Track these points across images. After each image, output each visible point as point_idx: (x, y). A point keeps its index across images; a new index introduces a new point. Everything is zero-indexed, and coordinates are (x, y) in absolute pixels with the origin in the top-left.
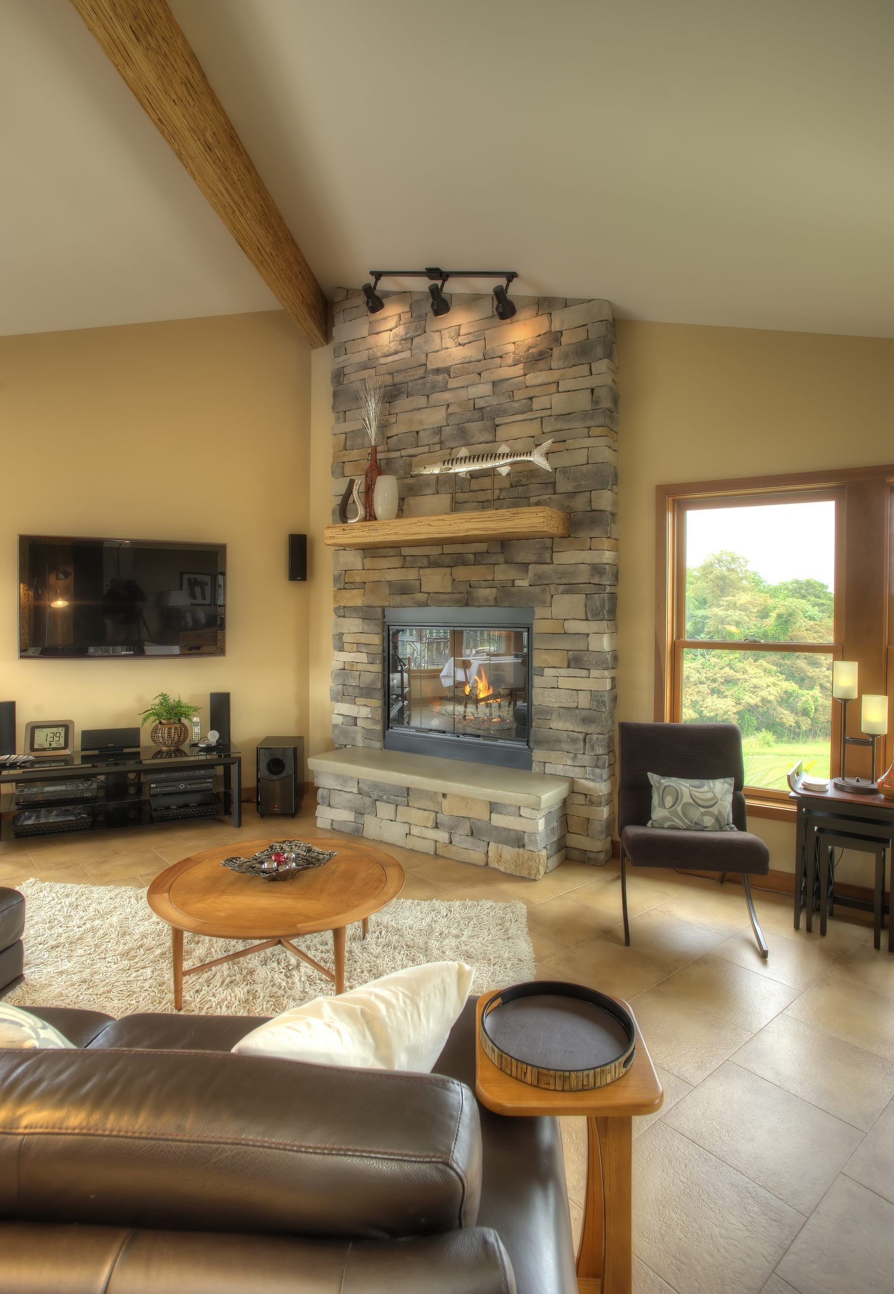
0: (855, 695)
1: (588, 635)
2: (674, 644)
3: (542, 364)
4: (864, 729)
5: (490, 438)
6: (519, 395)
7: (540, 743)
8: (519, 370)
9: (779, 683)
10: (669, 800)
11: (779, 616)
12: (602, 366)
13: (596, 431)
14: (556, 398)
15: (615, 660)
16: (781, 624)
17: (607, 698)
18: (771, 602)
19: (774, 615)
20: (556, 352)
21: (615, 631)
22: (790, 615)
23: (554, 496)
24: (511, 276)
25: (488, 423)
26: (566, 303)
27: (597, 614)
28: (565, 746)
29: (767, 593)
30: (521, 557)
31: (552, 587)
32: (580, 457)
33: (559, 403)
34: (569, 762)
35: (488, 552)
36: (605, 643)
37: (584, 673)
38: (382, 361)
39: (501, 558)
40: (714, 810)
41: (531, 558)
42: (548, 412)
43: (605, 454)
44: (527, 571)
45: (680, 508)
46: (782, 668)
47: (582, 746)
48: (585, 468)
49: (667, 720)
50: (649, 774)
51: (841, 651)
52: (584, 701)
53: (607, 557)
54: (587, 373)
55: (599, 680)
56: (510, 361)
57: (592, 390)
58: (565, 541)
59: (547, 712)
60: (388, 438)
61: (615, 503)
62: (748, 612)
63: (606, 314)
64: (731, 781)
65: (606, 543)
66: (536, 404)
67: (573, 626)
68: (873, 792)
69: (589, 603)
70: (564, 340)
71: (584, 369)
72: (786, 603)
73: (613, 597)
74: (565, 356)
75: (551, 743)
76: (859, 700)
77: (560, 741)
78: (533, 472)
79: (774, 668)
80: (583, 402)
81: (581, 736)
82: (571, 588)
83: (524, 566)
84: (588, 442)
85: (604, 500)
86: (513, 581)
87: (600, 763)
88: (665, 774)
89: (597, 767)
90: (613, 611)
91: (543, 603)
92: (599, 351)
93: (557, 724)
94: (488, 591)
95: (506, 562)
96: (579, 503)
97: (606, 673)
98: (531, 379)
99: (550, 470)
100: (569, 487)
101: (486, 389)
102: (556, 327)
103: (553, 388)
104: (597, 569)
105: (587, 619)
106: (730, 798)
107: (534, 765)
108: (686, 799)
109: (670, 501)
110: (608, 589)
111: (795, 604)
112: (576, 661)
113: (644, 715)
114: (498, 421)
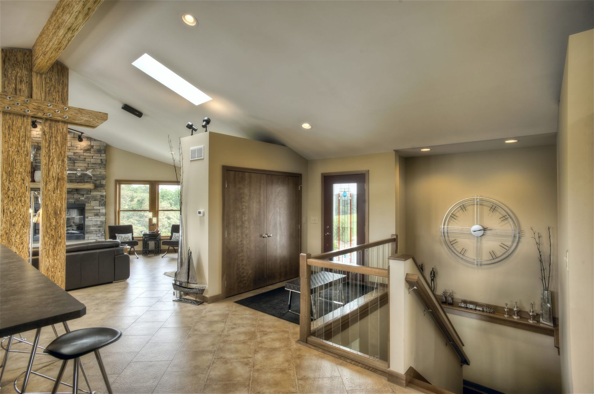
0: (152, 218)
1: (100, 209)
2: (118, 210)
3: (88, 152)
4: (153, 223)
5: (73, 165)
6: (81, 157)
7: (87, 233)
8: (82, 151)
9: (138, 228)
10: (120, 238)
11: (138, 201)
12: (104, 155)
13: (103, 168)
14: (92, 160)
15: (105, 215)
16: (139, 204)
17: (104, 222)
18: (135, 195)
19: (136, 200)
20: (92, 150)
21: (105, 208)
22: (143, 200)
23: (91, 180)
24: (82, 133)
25: (72, 162)
26: (95, 140)
27: (102, 205)
28: (94, 233)
29: (133, 191)
30: (82, 193)
31: (91, 199)
32: (98, 173)
33: (93, 161)
34: (95, 236)
35: (72, 191)
36: (104, 211)
37: (99, 217)
38: (33, 139)
39: (76, 193)
40: (129, 238)
41: (85, 193)
42: (90, 162)
43: (104, 173)
44: (84, 196)
45: (120, 184)
46: (140, 222)
47: (98, 232)
48: (99, 175)
49: (117, 225)
50: (116, 234)
51: (150, 211)
52: (99, 223)
53: (104, 194)
54: (100, 156)
55: (102, 218)
56: (79, 148)
57: (101, 160)
58: (94, 190)
59: (89, 226)
60: (36, 160)
61: (106, 182)
62: (125, 199)
63: (105, 145)
64: (131, 234)
65: (104, 191)
66: (87, 160)
67: (95, 208)
68: (154, 232)
69: (100, 203)
70: (94, 147)
71: (99, 155)
72: (141, 195)
73: (105, 201)
74: (95, 151)
75: (91, 232)
76: (152, 219)
77: (93, 232)
78: (86, 175)
79: (136, 222)
80: (99, 161)
81: (98, 230)
82: (95, 200)
83: (83, 195)
84: (100, 170)
85: (104, 182)
86: (79, 198)
87: (103, 235)
88: (119, 234)
89: (102, 236)
90: (105, 205)
91: (88, 203)
92: (103, 152)
93: (92, 228)
94: (72, 200)
95: (77, 194)
96: (98, 182)
97: (104, 217)
98: (85, 154)
99: (92, 175)
100: (95, 179)
101: (72, 154)
102: (92, 144)
103: (91, 157)
104: (102, 196)
105: (99, 206)
106: (131, 236)
107: (86, 238)
108: (123, 237)
109: (118, 183)
110: (105, 200)
111: (145, 195)
112: (97, 215)
113: (112, 224)
114: (75, 162)
